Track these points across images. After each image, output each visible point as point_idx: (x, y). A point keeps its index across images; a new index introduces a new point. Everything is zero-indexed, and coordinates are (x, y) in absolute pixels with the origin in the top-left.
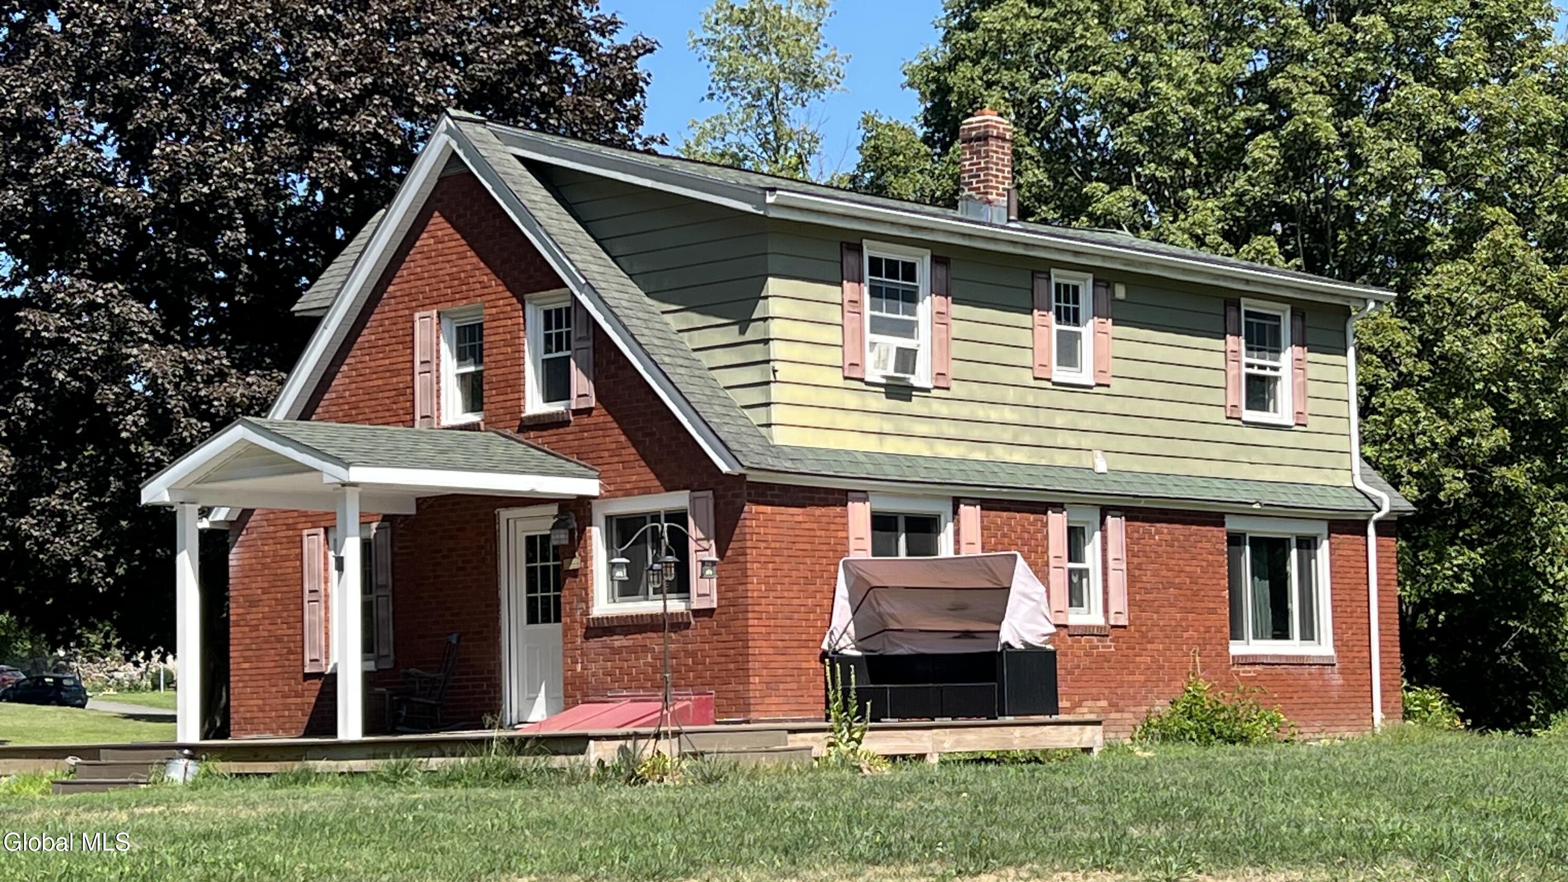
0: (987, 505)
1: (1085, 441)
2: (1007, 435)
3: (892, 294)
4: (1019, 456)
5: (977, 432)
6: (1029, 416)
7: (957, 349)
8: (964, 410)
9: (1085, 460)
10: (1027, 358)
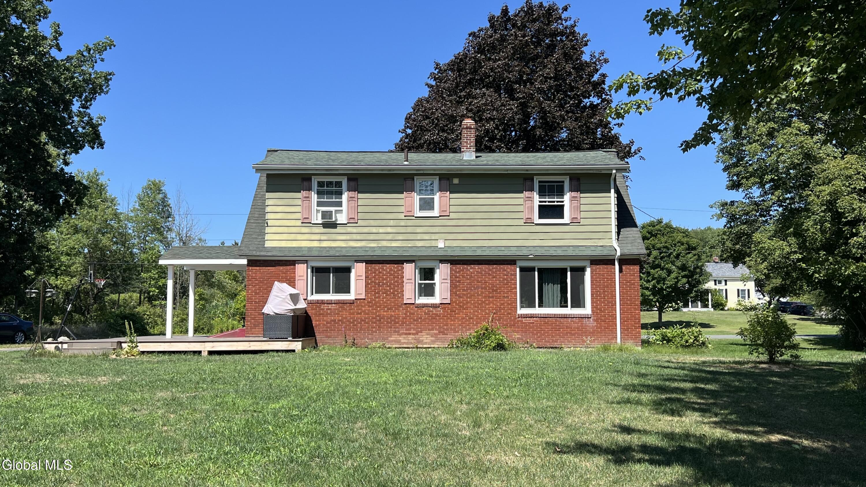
0: (368, 262)
1: (434, 237)
2: (390, 237)
3: (330, 193)
4: (394, 244)
5: (372, 237)
6: (402, 230)
7: (360, 209)
8: (366, 230)
9: (433, 243)
10: (402, 209)
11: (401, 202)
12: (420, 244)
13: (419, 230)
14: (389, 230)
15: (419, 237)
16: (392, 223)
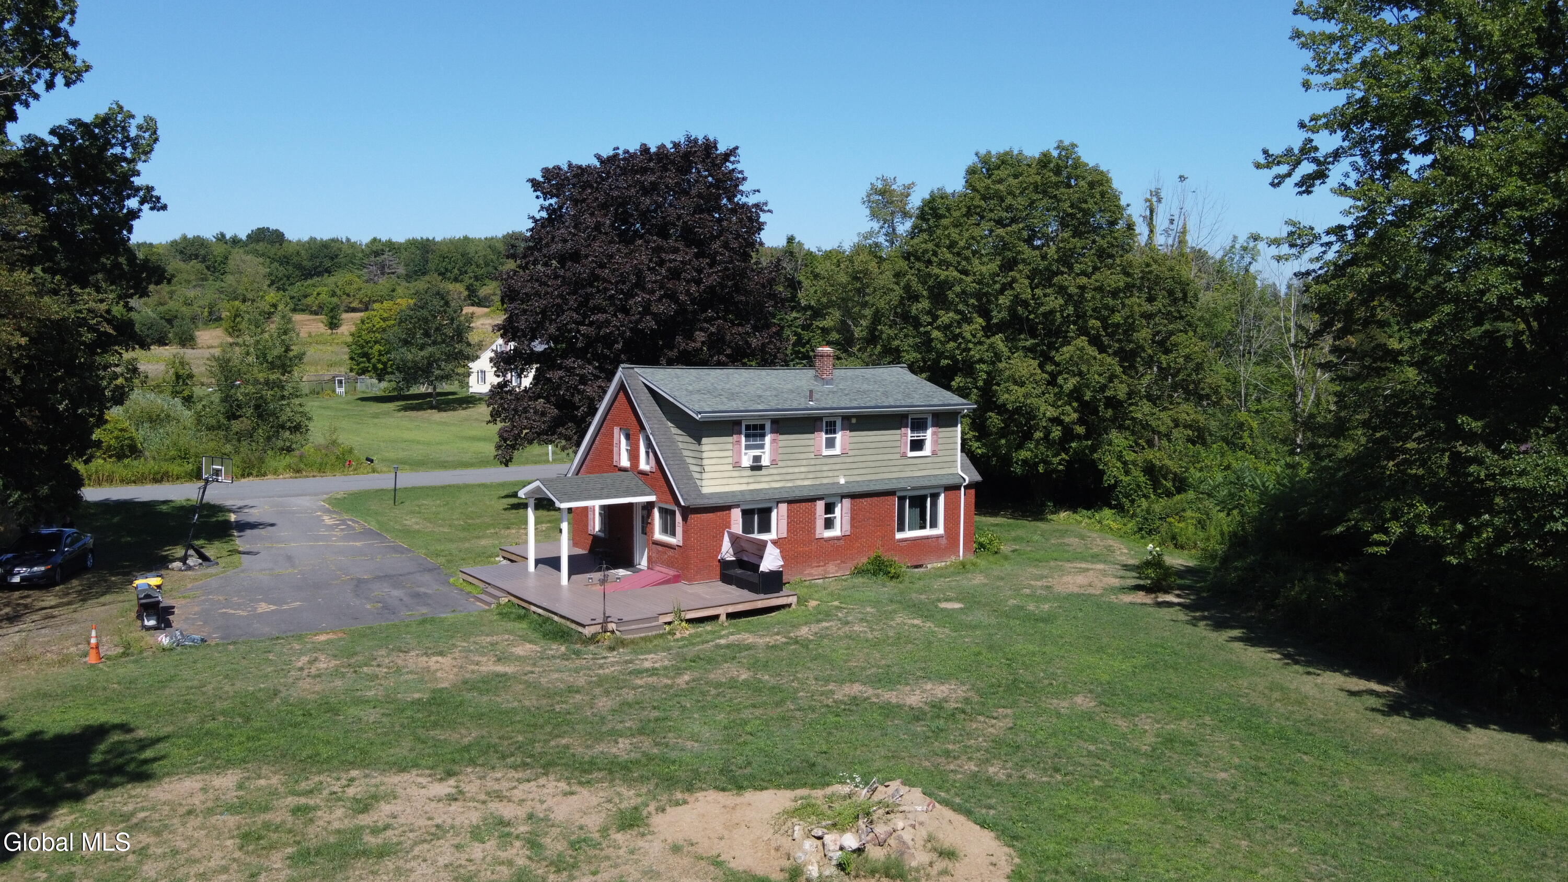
0: (790, 502)
1: (836, 473)
2: (803, 476)
3: (755, 436)
4: (806, 483)
5: (789, 477)
6: (812, 469)
7: (781, 451)
8: (784, 471)
9: (835, 480)
10: (812, 449)
11: (811, 443)
12: (825, 481)
14: (803, 469)
15: (825, 474)
16: (804, 462)
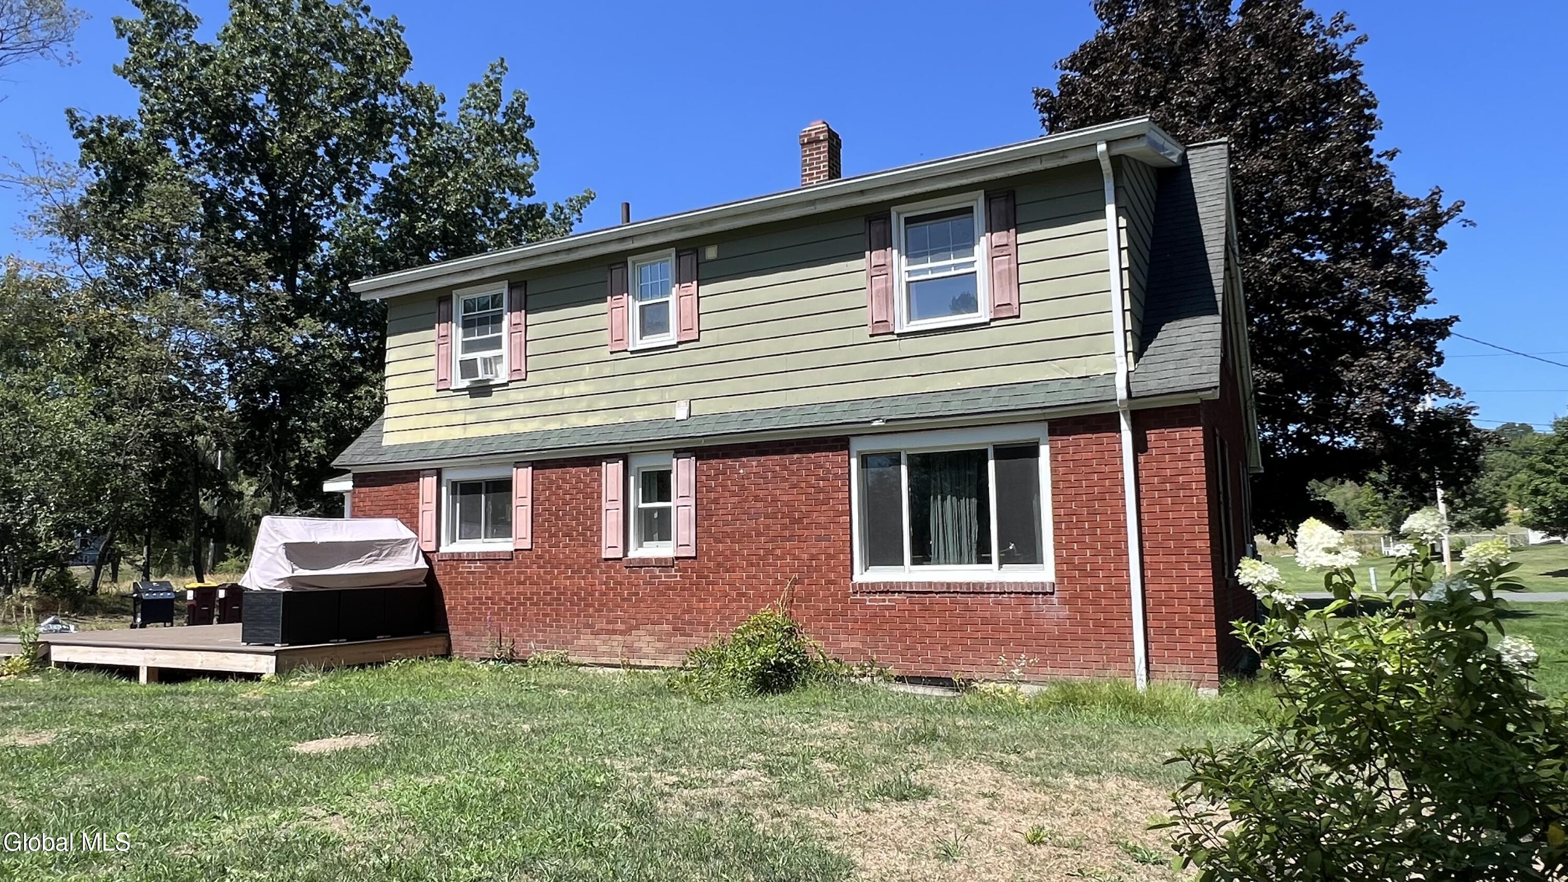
0: (537, 465)
1: (668, 395)
3: (483, 322)
4: (593, 420)
5: (551, 408)
6: (606, 386)
7: (530, 348)
8: (539, 393)
9: (665, 412)
10: (605, 337)
12: (640, 415)
13: (639, 382)
14: (583, 388)
15: (638, 398)
16: (587, 371)
